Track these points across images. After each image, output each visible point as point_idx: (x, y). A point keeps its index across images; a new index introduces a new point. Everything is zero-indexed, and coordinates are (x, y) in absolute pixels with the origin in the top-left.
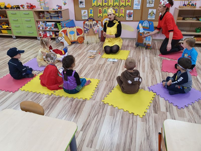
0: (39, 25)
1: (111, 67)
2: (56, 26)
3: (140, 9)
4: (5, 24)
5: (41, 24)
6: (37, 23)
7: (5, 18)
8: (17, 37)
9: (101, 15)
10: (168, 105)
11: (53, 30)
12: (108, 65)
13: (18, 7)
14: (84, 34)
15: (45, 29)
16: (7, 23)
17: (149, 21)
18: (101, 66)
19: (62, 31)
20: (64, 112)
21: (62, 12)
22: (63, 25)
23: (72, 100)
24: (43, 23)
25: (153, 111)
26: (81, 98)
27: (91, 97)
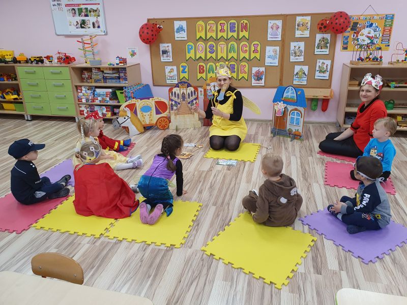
0: (81, 94)
1: (224, 176)
2: (114, 96)
3: (277, 65)
4: (12, 92)
5: (85, 93)
6: (77, 90)
7: (12, 80)
8: (34, 118)
9: (204, 75)
10: (343, 257)
11: (109, 104)
12: (219, 172)
13: (40, 61)
14: (170, 112)
15: (91, 102)
16: (16, 90)
17: (297, 88)
18: (203, 175)
19: (127, 106)
20: (126, 274)
21: (127, 69)
22: (129, 95)
23: (144, 248)
24: (88, 90)
25: (312, 270)
26: (161, 244)
27: (183, 243)
